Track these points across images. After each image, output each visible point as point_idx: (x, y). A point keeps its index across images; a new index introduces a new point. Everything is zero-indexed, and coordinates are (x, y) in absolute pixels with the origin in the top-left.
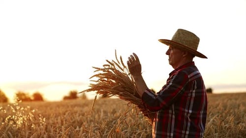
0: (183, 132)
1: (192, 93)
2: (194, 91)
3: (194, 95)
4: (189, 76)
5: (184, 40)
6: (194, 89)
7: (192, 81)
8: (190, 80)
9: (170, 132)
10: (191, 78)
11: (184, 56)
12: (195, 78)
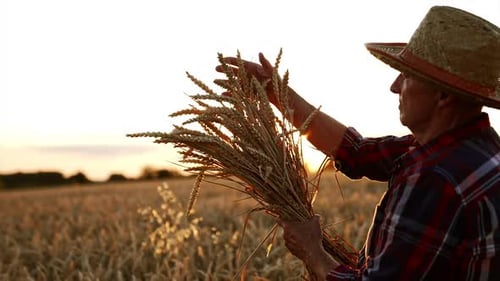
1: (483, 244)
2: (490, 236)
3: (491, 250)
4: (459, 190)
5: (443, 49)
6: (488, 230)
7: (473, 204)
8: (465, 202)
10: (466, 192)
11: (441, 103)
12: (484, 188)
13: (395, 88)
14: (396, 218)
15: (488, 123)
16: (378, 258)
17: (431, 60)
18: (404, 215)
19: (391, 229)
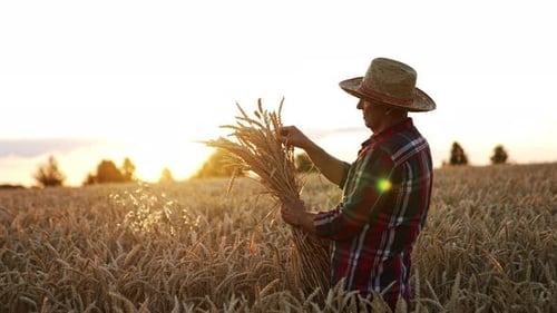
0: (379, 252)
1: (406, 186)
2: (410, 182)
3: (409, 190)
4: (393, 158)
6: (408, 179)
7: (400, 166)
8: (396, 164)
9: (355, 252)
10: (396, 160)
12: (406, 157)
13: (360, 107)
14: (360, 173)
15: (412, 123)
16: (350, 196)
17: (377, 90)
18: (365, 171)
19: (358, 180)
